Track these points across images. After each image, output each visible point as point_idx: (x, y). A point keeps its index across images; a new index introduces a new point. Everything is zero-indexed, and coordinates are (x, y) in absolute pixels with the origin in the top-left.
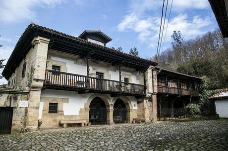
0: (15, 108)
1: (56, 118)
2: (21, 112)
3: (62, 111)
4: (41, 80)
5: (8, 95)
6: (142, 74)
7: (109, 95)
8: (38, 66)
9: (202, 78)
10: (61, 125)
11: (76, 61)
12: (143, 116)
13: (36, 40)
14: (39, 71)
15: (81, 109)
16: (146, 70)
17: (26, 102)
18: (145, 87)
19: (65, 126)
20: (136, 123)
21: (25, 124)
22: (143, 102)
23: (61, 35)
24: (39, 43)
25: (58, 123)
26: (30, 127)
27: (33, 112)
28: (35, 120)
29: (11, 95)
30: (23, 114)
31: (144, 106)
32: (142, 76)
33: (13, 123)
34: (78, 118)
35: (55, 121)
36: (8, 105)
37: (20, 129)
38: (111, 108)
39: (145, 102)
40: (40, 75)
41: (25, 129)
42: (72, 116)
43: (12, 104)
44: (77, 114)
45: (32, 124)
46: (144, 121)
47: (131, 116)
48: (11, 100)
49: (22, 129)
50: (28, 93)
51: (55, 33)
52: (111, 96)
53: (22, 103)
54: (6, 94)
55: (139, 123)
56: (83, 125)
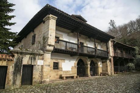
0: (35, 65)
1: (58, 73)
2: (38, 69)
3: (62, 68)
4: (52, 46)
5: (30, 55)
6: (105, 44)
7: (87, 58)
8: (51, 35)
9: (135, 47)
10: (61, 78)
11: (68, 34)
12: (107, 71)
13: (49, 17)
14: (51, 39)
15: (72, 67)
16: (108, 41)
17: (42, 61)
18: (108, 52)
19: (65, 78)
20: (103, 75)
21: (42, 77)
22: (107, 62)
23: (65, 14)
24: (51, 19)
25: (59, 76)
26: (45, 79)
27: (46, 69)
28: (48, 75)
29: (32, 56)
30: (40, 71)
31: (107, 65)
32: (105, 45)
33: (33, 76)
34: (71, 73)
35: (57, 75)
36: (30, 63)
37: (39, 81)
38: (89, 66)
39: (108, 62)
40: (51, 42)
41: (42, 81)
42: (67, 71)
43: (32, 63)
44: (70, 70)
45: (46, 77)
46: (108, 74)
47: (99, 71)
48: (31, 59)
49: (40, 81)
50: (43, 55)
51: (61, 12)
52: (89, 58)
53: (39, 62)
54: (28, 55)
55: (105, 75)
56: (75, 77)
